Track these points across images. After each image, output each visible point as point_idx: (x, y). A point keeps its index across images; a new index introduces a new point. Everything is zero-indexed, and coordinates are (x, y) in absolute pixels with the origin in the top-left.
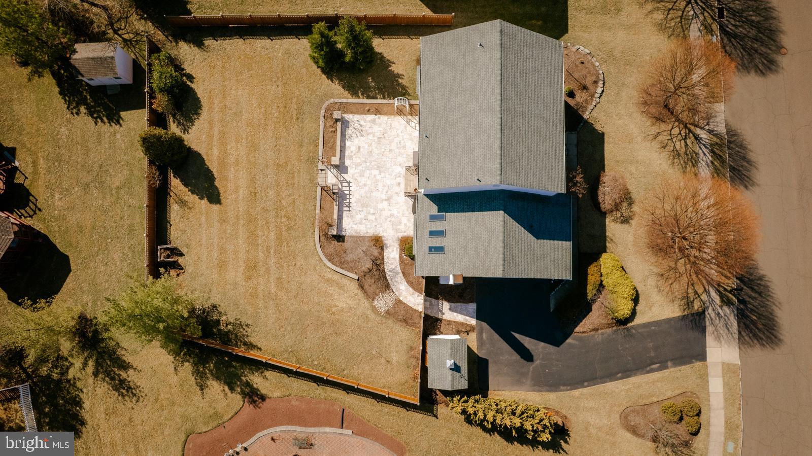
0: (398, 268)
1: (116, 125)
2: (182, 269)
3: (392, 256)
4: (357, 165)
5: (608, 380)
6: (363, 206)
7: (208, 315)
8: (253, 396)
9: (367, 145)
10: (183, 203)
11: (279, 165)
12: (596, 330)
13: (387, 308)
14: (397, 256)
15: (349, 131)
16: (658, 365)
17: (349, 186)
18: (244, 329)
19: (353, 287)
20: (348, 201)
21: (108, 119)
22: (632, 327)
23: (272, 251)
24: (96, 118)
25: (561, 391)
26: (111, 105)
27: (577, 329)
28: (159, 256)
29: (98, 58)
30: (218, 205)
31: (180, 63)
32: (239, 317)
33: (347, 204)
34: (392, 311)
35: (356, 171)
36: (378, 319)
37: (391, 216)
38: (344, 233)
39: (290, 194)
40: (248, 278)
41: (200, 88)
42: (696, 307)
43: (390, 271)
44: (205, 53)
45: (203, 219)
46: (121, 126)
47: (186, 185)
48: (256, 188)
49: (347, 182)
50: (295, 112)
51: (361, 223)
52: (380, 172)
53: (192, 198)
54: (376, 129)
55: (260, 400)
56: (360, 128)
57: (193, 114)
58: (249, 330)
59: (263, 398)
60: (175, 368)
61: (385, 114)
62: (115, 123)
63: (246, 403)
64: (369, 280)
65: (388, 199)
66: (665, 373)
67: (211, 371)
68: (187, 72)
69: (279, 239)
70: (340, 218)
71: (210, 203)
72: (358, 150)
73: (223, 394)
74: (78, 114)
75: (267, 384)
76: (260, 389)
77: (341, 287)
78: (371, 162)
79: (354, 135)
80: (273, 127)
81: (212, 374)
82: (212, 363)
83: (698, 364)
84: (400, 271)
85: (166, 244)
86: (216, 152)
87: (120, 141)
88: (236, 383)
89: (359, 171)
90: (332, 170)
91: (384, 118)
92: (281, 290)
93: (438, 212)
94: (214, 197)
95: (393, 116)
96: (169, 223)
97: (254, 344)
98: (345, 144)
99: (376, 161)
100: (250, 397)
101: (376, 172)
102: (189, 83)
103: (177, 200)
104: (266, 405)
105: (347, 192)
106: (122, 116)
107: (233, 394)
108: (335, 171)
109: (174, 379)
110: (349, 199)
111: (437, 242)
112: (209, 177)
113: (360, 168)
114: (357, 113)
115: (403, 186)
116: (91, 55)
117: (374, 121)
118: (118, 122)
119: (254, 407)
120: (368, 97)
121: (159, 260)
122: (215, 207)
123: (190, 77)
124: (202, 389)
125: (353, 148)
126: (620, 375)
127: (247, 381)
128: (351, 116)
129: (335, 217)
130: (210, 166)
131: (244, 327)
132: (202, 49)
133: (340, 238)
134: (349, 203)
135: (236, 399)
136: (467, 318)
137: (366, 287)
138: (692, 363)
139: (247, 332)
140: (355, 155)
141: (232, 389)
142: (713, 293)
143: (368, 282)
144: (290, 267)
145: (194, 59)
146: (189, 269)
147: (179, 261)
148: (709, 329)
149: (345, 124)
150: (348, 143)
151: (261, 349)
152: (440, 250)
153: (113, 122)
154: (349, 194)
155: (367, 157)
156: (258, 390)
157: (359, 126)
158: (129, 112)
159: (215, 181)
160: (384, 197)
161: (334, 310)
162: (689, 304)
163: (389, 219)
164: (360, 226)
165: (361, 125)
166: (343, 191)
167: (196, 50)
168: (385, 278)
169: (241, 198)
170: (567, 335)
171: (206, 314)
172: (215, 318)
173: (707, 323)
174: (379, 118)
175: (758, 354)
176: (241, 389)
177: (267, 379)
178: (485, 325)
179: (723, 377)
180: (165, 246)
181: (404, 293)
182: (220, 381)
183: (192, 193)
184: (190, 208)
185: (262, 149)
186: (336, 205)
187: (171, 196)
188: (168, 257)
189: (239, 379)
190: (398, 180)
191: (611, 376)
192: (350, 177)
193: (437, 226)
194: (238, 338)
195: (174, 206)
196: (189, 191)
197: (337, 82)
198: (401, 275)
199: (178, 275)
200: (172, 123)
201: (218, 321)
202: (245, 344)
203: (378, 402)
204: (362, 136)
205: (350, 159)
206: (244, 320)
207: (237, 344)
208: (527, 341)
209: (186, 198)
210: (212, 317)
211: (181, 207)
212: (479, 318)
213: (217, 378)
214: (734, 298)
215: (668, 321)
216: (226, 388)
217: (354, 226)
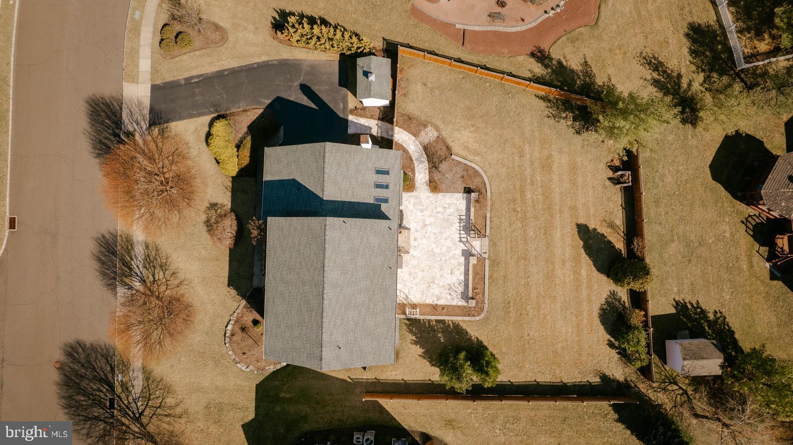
0: (416, 165)
1: (679, 301)
2: (609, 166)
3: (421, 175)
4: (453, 257)
5: (236, 69)
6: (448, 220)
7: (584, 126)
8: (541, 56)
9: (444, 276)
10: (611, 225)
11: (525, 259)
12: (245, 111)
13: (426, 129)
14: (417, 175)
15: (461, 289)
16: (192, 81)
17: (460, 238)
18: (551, 113)
19: (455, 148)
20: (462, 225)
21: (687, 306)
22: (213, 113)
23: (529, 181)
24: (698, 307)
25: (276, 60)
26: (685, 320)
27: (261, 111)
28: (630, 177)
29: (698, 359)
30: (579, 223)
31: (621, 359)
32: (556, 124)
33: (462, 222)
34: (421, 127)
35: (454, 252)
36: (434, 120)
37: (422, 211)
38: (465, 195)
39: (513, 232)
40: (550, 157)
41: (602, 335)
42: (156, 130)
43: (424, 162)
44: (599, 369)
45: (592, 211)
46: (674, 299)
47: (610, 242)
48: (545, 238)
49: (462, 242)
50: (511, 309)
51: (450, 204)
52: (432, 251)
53: (603, 230)
54: (436, 290)
55: (535, 53)
56: (451, 292)
57: (607, 309)
58: (546, 112)
59: (533, 55)
60: (610, 80)
61: (428, 305)
62: (680, 302)
63: (547, 50)
64: (441, 154)
65: (425, 226)
66: (187, 75)
67: (579, 78)
68: (614, 350)
69: (523, 192)
70: (468, 209)
71: (586, 225)
72: (453, 271)
73: (567, 58)
74: (716, 312)
75: (529, 67)
76: (535, 62)
77: (467, 148)
78: (441, 260)
79: (457, 285)
80: (532, 296)
81: (577, 74)
82: (578, 84)
83: (159, 82)
84: (414, 162)
85: (625, 187)
86: (584, 272)
87: (673, 285)
88: (556, 67)
89: (452, 252)
90: (476, 253)
91: (429, 301)
92: (520, 147)
93: (380, 205)
94: (583, 230)
95: (421, 303)
96: (623, 208)
97: (541, 101)
98: (465, 277)
99: (436, 260)
100: (543, 55)
101: (437, 251)
102: (612, 339)
103: (617, 229)
104: (530, 49)
105: (462, 232)
106: (674, 309)
107: (558, 58)
108: (473, 252)
109: (611, 71)
110: (460, 226)
111: (382, 179)
112: (588, 249)
113: (450, 255)
114: (453, 306)
115: (412, 238)
116: (705, 362)
117: (439, 298)
118: (677, 303)
119: (540, 47)
120: (443, 322)
121: (630, 173)
122: (582, 221)
123: (611, 345)
124: (586, 62)
125: (457, 273)
126: (226, 73)
127: (547, 70)
128: (460, 304)
129: (472, 209)
130: (588, 259)
131: (552, 115)
132: (601, 373)
133: (468, 191)
134: (460, 223)
135: (556, 54)
136: (356, 121)
137: (444, 148)
138: (163, 83)
139: (549, 111)
140: (456, 267)
141: (560, 63)
142: (140, 142)
143: (443, 152)
144: (512, 166)
145: (609, 363)
146: (602, 166)
147: (612, 173)
148: (146, 112)
149: (465, 296)
150: (462, 278)
151: (535, 95)
152: (379, 172)
153: (682, 304)
154: (460, 230)
155: (445, 265)
156: (538, 62)
157: (452, 294)
158: (667, 313)
159: (583, 246)
160: (429, 228)
161: (473, 129)
162: (162, 132)
163: (424, 208)
164: (450, 202)
165: (450, 294)
166: (466, 233)
167: (608, 373)
168: (427, 156)
169: (559, 229)
170: (270, 106)
171: (586, 126)
172: (577, 123)
173: (148, 116)
174: (433, 301)
175: (106, 91)
176: (552, 63)
177: (529, 70)
178: (341, 115)
179: (138, 72)
180: (625, 185)
181: (411, 142)
182: (570, 69)
183: (603, 234)
184: (605, 221)
185: (541, 275)
186: (472, 220)
187: (623, 232)
188: (622, 176)
189: (553, 71)
190: (416, 244)
191: (234, 72)
192: (460, 246)
193: (382, 193)
194: (557, 105)
195: (620, 223)
196: (606, 236)
197: (473, 338)
198: (414, 159)
199: (612, 161)
200: (626, 301)
201: (574, 120)
202: (549, 101)
203: (434, 51)
204: (449, 285)
205: (460, 262)
206: (552, 121)
207: (557, 100)
208: (305, 101)
209: (609, 230)
210: (580, 124)
211: (613, 222)
212: (346, 121)
213: (572, 71)
214: (123, 138)
215: (181, 118)
216: (565, 63)
217: (456, 202)
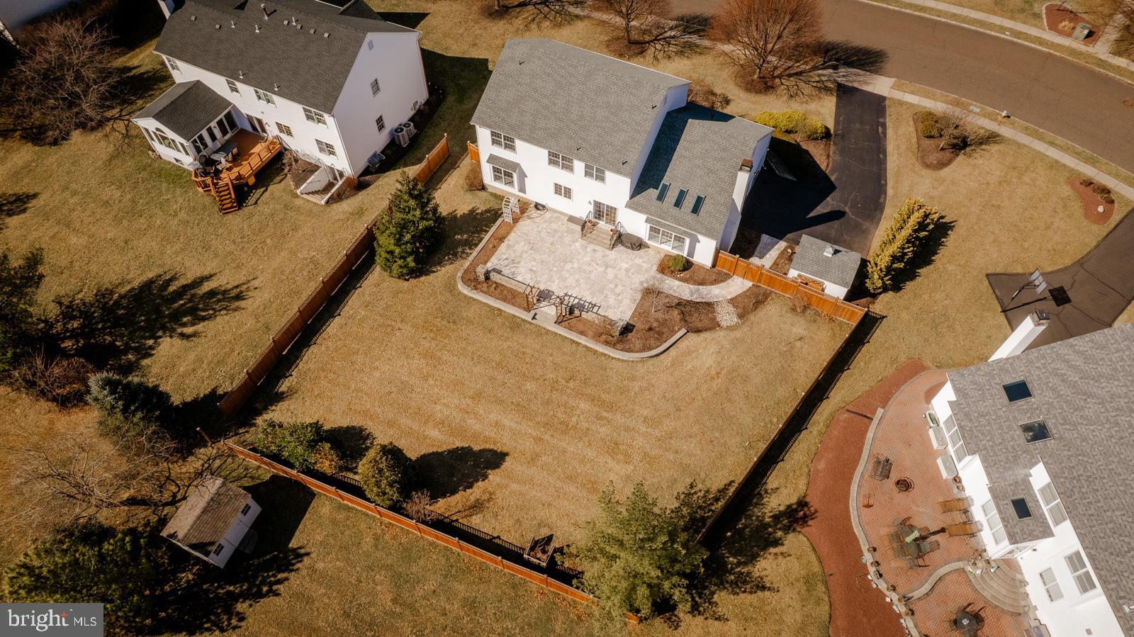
0: (692, 287)
3: (675, 287)
4: (550, 279)
5: (883, 166)
9: (532, 262)
10: (477, 507)
11: (498, 364)
12: (828, 156)
13: (735, 315)
14: (677, 282)
15: (507, 271)
16: (880, 128)
17: (570, 296)
19: (693, 339)
20: (587, 304)
21: (284, 570)
22: (835, 131)
25: (885, 202)
27: (823, 167)
28: (537, 561)
30: (507, 458)
33: (591, 306)
34: (740, 310)
35: (556, 283)
36: (745, 329)
37: (627, 270)
38: (624, 323)
41: (336, 420)
42: (832, 86)
43: (691, 296)
44: (296, 395)
46: (308, 554)
49: (564, 296)
50: (445, 322)
52: (571, 262)
53: (477, 491)
55: (806, 509)
57: (363, 442)
60: (716, 618)
61: (508, 234)
62: (298, 562)
64: (694, 319)
65: (607, 267)
66: (889, 124)
71: (499, 468)
77: (689, 353)
83: (887, 102)
84: (696, 287)
85: (523, 549)
89: (558, 280)
90: (541, 305)
91: (512, 236)
92: (662, 423)
93: (657, 189)
94: (494, 459)
95: (515, 229)
96: (494, 538)
98: (519, 281)
101: (568, 266)
103: (467, 513)
104: (814, 502)
106: (295, 547)
108: (544, 302)
110: (585, 301)
111: (689, 202)
113: (555, 278)
114: (488, 258)
115: (598, 248)
116: (198, 511)
117: (509, 247)
118: (300, 557)
121: (545, 564)
125: (529, 276)
126: (881, 156)
128: (490, 263)
132: (287, 396)
133: (628, 329)
136: (776, 247)
137: (700, 325)
138: (885, 106)
140: (536, 277)
142: (825, 72)
144: (637, 401)
147: (558, 544)
148: (856, 85)
149: (496, 271)
150: (519, 278)
151: (733, 481)
152: (699, 201)
154: (580, 299)
156: (789, 507)
162: (827, 89)
164: (623, 304)
165: (506, 259)
166: (572, 305)
168: (698, 303)
170: (827, 178)
173: (850, 84)
174: (509, 240)
175: (888, 66)
177: (777, 489)
179: (905, 92)
180: (527, 551)
181: (723, 292)
183: (471, 487)
184: (489, 500)
185: (467, 375)
187: (457, 520)
188: (544, 552)
190: (588, 249)
191: (881, 163)
192: (560, 291)
195: (474, 522)
196: (465, 491)
205: (540, 283)
208: (820, 210)
211: (482, 512)
212: (780, 237)
214: (833, 62)
215: (838, 107)
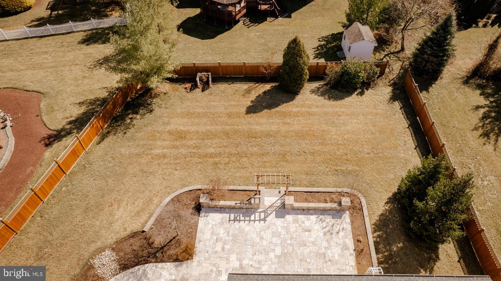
2: (191, 90)
3: (164, 274)
4: (286, 229)
6: (235, 236)
7: (145, 107)
13: (96, 266)
15: (329, 219)
18: (123, 131)
20: (242, 218)
21: (317, 53)
23: (194, 150)
24: (317, 48)
28: (202, 73)
29: (361, 33)
30: (245, 112)
31: (373, 87)
32: (136, 127)
33: (238, 218)
34: (93, 273)
41: (353, 99)
43: (145, 270)
44: (386, 102)
45: (233, 103)
47: (265, 93)
51: (213, 233)
54: (335, 251)
55: (47, 142)
56: (334, 231)
57: (329, 96)
58: (120, 135)
59: (49, 144)
67: (93, 109)
68: (366, 92)
69: (207, 156)
70: (221, 210)
71: (247, 107)
73: (68, 116)
74: (319, 41)
75: (61, 148)
76: (59, 142)
79: (325, 224)
81: (89, 110)
88: (74, 125)
94: (253, 109)
97: (105, 139)
98: (312, 214)
102: (356, 93)
103: (252, 88)
105: (252, 218)
107: (65, 123)
110: (245, 220)
114: (353, 228)
116: (362, 30)
118: (315, 57)
119: (44, 138)
121: (199, 74)
122: (244, 110)
123: (362, 93)
127: (72, 133)
128: (348, 220)
129: (222, 203)
130: (281, 106)
131: (125, 131)
132: (390, 101)
134: (240, 221)
139: (120, 133)
140: (300, 225)
143: (137, 243)
146: (190, 95)
150: (313, 218)
154: (250, 221)
157: (337, 230)
159: (268, 109)
161: (116, 206)
167: (387, 96)
168: (137, 264)
171: (146, 105)
172: (141, 112)
182: (82, 115)
183: (257, 96)
186: (236, 204)
187: (255, 84)
194: (116, 127)
195: (246, 86)
199: (186, 88)
200: (319, 84)
201: (137, 113)
204: (325, 234)
205: (293, 220)
206: (131, 130)
207: (111, 126)
209: (253, 92)
210: (142, 110)
211: (245, 90)
213: (84, 113)
216: (73, 119)
217: (210, 226)
